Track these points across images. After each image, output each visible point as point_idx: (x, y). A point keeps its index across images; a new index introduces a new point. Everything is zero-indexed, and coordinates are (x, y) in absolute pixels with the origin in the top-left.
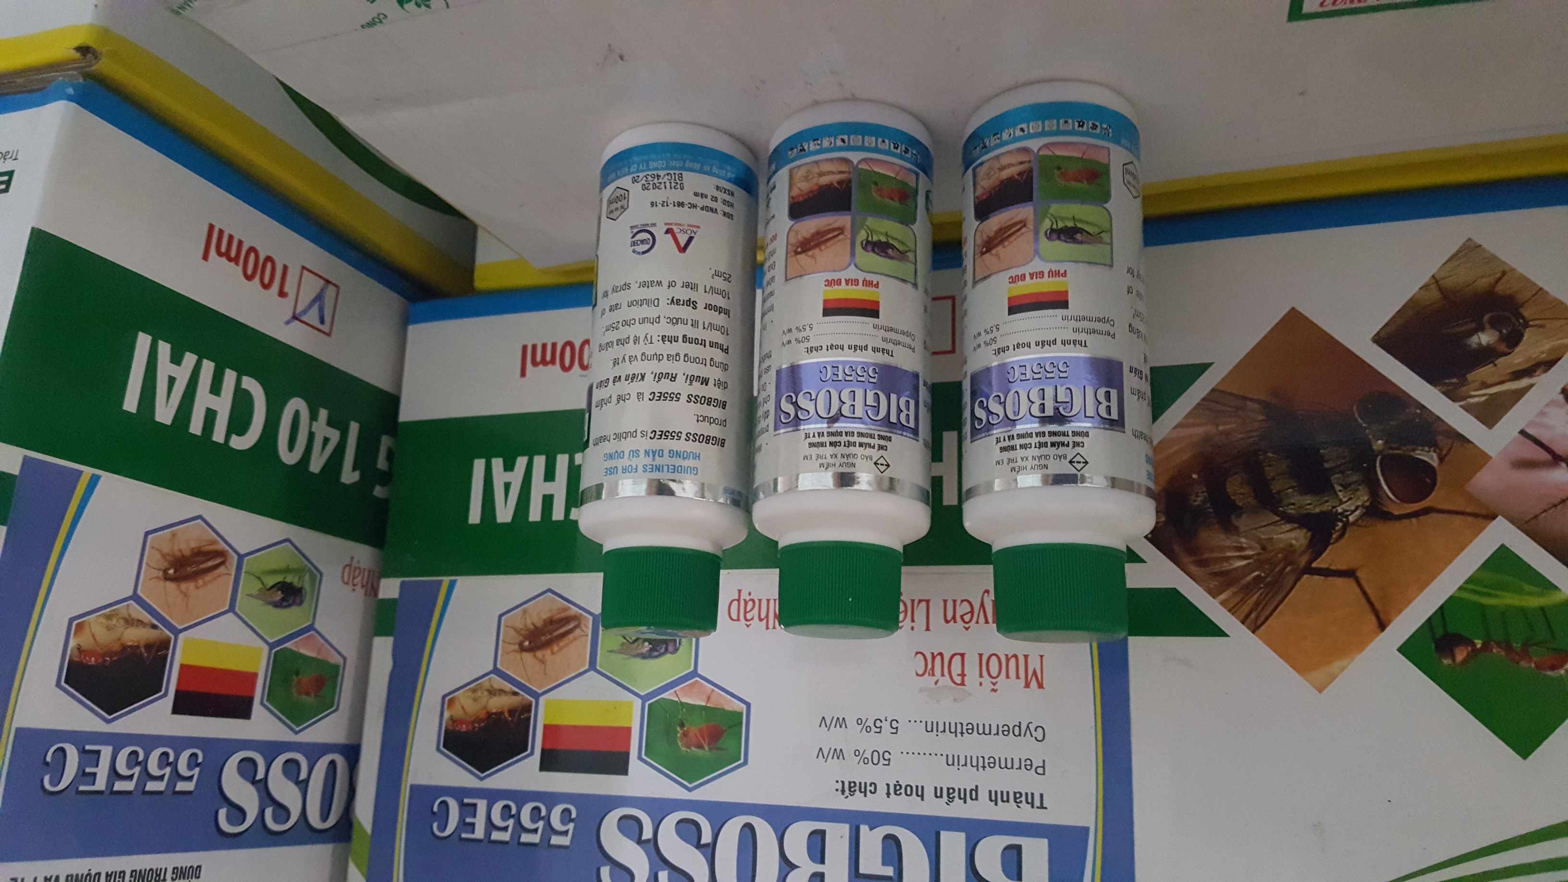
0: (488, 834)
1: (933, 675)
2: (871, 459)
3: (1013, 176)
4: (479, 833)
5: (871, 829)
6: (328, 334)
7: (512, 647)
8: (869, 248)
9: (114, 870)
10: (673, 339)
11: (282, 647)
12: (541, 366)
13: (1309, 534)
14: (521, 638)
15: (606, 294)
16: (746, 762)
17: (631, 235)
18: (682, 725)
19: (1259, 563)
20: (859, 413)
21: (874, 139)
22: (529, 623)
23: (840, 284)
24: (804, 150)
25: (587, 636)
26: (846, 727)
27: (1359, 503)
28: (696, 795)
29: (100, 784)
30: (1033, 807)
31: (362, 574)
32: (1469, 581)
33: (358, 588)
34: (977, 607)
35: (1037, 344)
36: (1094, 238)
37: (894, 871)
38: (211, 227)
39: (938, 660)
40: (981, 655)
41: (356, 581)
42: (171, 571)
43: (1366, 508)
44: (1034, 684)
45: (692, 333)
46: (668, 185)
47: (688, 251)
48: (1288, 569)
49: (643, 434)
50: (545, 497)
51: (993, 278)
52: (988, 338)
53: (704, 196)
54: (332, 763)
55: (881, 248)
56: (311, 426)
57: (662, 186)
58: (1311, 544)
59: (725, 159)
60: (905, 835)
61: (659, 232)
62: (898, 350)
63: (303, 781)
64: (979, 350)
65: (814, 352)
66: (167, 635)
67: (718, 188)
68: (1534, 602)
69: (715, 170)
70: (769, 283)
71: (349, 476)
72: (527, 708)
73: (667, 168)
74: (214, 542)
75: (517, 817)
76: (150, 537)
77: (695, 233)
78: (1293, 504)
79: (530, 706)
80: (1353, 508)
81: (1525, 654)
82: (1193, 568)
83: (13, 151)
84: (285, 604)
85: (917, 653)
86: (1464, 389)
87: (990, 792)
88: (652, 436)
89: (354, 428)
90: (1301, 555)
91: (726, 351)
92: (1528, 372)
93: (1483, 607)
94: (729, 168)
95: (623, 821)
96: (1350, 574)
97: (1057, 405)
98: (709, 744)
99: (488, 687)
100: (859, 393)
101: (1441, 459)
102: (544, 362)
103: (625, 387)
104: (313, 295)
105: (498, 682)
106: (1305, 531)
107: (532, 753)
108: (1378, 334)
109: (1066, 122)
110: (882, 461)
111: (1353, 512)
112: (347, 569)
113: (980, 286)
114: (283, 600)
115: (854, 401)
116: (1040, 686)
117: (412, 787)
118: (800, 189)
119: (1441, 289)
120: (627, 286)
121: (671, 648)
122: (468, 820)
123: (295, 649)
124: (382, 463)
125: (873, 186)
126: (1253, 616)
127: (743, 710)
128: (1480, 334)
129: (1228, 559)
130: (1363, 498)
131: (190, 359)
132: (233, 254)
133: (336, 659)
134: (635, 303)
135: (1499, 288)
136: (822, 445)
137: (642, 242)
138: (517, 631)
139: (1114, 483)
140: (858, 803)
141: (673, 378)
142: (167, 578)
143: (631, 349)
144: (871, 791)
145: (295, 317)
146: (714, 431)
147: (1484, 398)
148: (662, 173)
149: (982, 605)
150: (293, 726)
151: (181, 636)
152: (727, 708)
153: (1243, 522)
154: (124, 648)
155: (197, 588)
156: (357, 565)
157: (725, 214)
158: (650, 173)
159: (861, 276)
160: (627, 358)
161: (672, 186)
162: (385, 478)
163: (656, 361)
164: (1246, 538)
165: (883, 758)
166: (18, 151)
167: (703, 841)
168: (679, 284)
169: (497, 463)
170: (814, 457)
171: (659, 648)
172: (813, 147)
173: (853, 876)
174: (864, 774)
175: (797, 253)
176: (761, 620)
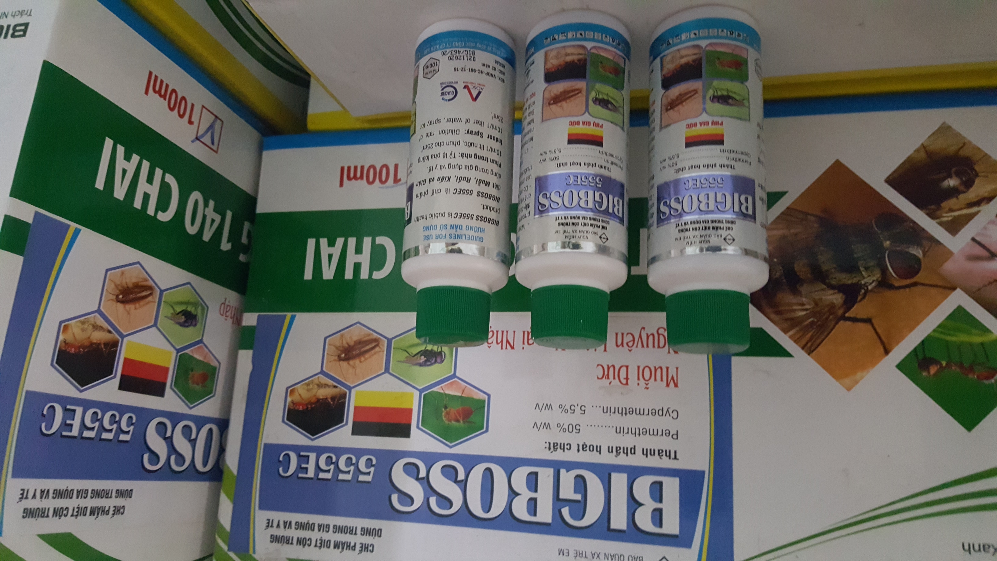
0: (317, 474)
1: (608, 378)
2: (598, 234)
3: (689, 62)
4: (311, 473)
5: (568, 471)
6: (216, 152)
7: (333, 358)
8: (598, 103)
9: (82, 488)
10: (469, 156)
11: (184, 352)
12: (353, 180)
13: (844, 297)
14: (340, 352)
15: (423, 126)
16: (487, 430)
17: (441, 88)
18: (446, 407)
19: (813, 313)
20: (591, 205)
21: (600, 34)
22: (345, 342)
23: (579, 124)
24: (555, 39)
25: (383, 351)
26: (552, 409)
27: (875, 279)
28: (455, 450)
29: (75, 432)
30: (670, 458)
31: (231, 310)
32: (939, 326)
33: (229, 318)
34: (637, 337)
35: (704, 166)
36: (739, 103)
37: (582, 497)
38: (151, 73)
39: (611, 370)
40: (639, 367)
41: (228, 314)
42: (121, 297)
43: (879, 282)
44: (672, 384)
45: (480, 153)
46: (465, 57)
47: (478, 100)
48: (831, 317)
49: (450, 215)
50: (355, 264)
51: (672, 126)
52: (671, 162)
53: (487, 66)
54: (210, 430)
55: (604, 103)
56: (204, 211)
57: (462, 58)
58: (845, 302)
59: (499, 43)
60: (589, 476)
61: (460, 87)
62: (613, 168)
63: (193, 440)
64: (663, 170)
65: (562, 166)
66: (117, 338)
67: (496, 62)
68: (977, 339)
69: (494, 50)
70: (529, 124)
71: (225, 246)
72: (344, 396)
73: (465, 47)
74: (146, 280)
75: (336, 464)
76: (109, 273)
77: (482, 89)
78: (835, 278)
79: (345, 394)
80: (871, 281)
81: (971, 369)
82: (773, 316)
83: (28, 10)
84: (186, 324)
85: (598, 365)
86: (939, 212)
87: (643, 450)
88: (455, 216)
89: (229, 214)
90: (839, 308)
91: (500, 166)
92: (978, 203)
93: (947, 343)
94: (502, 50)
95: (407, 466)
96: (868, 321)
97: (717, 204)
98: (463, 420)
99: (318, 383)
100: (591, 193)
101: (924, 254)
102: (355, 178)
103: (436, 185)
104: (207, 126)
105: (324, 380)
106: (841, 294)
107: (347, 424)
108: (888, 177)
109: (722, 31)
110: (603, 236)
111: (871, 284)
112: (223, 306)
113: (664, 131)
114: (185, 322)
115: (587, 197)
116: (676, 385)
117: (265, 445)
118: (552, 64)
119: (926, 152)
120: (438, 121)
121: (439, 360)
122: (303, 466)
123: (191, 354)
124: (244, 240)
125: (599, 64)
126: (809, 345)
127: (485, 398)
128: (949, 179)
129: (795, 311)
130: (877, 275)
131: (135, 158)
132: (163, 92)
133: (214, 363)
134: (444, 132)
135: (961, 153)
136: (567, 224)
137: (449, 93)
138: (337, 348)
139: (747, 252)
140: (558, 455)
141: (469, 180)
142: (118, 301)
143: (441, 161)
144: (567, 449)
145: (197, 139)
146: (492, 215)
147: (950, 219)
148: (462, 50)
149: (640, 336)
150: (189, 404)
151: (126, 339)
152: (475, 397)
153: (804, 289)
154: (92, 344)
155: (136, 309)
156: (229, 304)
157: (500, 79)
158: (454, 49)
159: (592, 120)
160: (438, 167)
161: (468, 58)
162: (246, 249)
163: (457, 169)
164: (806, 297)
165: (575, 428)
166: (31, 10)
167: (459, 479)
168: (472, 121)
169: (324, 242)
170: (562, 232)
171: (431, 360)
172: (562, 37)
173: (555, 500)
174: (563, 438)
175: (550, 104)
176: (497, 343)
